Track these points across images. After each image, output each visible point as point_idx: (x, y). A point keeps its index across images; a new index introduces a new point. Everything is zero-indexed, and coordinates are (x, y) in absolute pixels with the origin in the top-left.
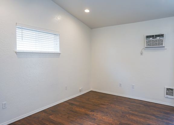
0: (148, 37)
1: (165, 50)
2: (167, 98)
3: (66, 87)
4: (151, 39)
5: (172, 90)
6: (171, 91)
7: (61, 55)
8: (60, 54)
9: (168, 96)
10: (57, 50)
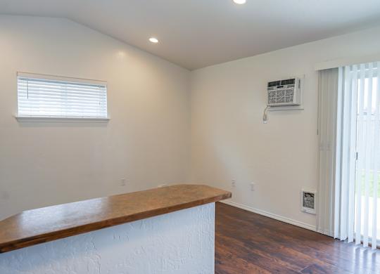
0: (271, 85)
1: (302, 111)
2: (305, 212)
3: (123, 180)
4: (275, 88)
5: (312, 195)
6: (310, 198)
7: (110, 122)
8: (108, 120)
9: (305, 208)
10: (104, 114)
